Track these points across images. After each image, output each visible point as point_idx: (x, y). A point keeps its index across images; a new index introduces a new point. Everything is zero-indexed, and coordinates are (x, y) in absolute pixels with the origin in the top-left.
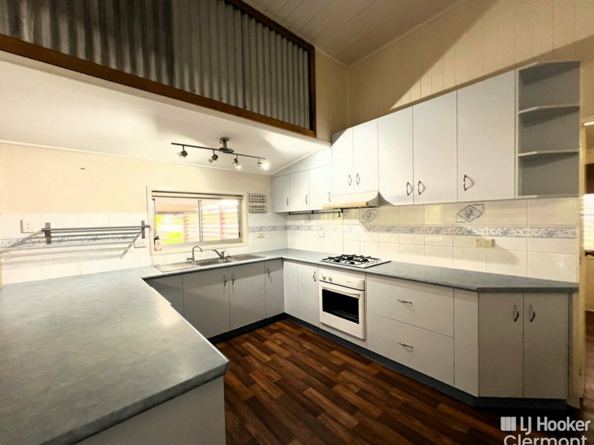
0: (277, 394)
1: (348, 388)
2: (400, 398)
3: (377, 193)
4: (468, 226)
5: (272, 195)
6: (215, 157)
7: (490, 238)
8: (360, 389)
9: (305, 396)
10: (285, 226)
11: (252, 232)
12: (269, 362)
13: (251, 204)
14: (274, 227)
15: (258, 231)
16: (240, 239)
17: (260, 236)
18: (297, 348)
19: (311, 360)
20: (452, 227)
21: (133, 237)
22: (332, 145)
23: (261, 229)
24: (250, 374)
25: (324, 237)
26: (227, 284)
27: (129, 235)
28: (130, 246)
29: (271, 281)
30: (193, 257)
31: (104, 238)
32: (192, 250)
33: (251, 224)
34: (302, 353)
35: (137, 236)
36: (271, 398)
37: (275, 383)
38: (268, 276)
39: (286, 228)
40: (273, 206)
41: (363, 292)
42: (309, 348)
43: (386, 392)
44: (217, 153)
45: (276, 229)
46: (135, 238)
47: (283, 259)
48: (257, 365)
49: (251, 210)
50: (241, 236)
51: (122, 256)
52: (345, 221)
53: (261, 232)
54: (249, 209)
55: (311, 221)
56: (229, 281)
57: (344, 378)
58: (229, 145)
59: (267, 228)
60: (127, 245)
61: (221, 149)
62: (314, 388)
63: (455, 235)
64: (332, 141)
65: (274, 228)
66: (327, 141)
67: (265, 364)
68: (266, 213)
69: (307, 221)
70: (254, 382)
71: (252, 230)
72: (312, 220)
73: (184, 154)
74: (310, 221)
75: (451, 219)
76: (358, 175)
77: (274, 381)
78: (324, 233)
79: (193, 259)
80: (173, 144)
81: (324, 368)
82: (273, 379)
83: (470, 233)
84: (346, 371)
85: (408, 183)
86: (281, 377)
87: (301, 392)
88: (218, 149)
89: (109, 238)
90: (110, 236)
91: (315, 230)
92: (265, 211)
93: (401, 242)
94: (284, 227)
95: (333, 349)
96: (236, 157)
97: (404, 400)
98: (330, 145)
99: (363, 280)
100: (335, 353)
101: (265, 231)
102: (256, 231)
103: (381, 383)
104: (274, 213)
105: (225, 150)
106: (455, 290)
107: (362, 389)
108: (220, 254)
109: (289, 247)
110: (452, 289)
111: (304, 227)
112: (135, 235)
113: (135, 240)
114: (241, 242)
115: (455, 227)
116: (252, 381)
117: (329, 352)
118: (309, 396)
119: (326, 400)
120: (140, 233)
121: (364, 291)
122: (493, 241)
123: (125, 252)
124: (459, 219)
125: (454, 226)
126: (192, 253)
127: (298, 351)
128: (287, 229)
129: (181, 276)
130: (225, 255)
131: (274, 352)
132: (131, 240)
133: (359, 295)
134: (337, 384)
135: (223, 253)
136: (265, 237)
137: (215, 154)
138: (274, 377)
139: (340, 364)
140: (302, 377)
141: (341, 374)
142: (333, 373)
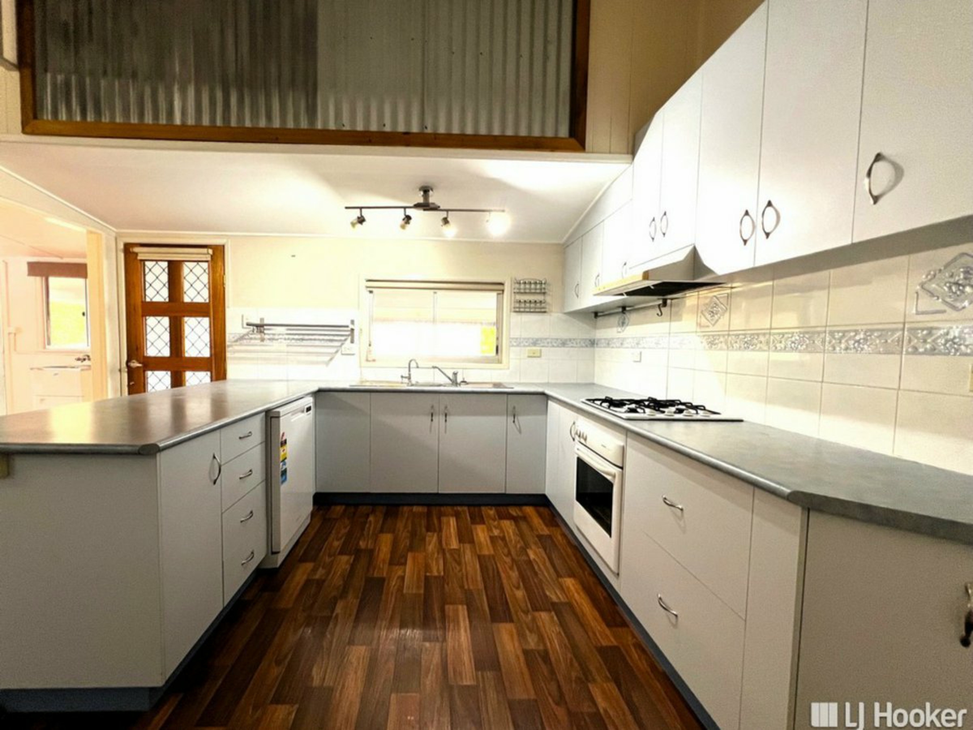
2: (601, 703)
3: (690, 249)
4: (951, 324)
5: (563, 282)
6: (408, 218)
10: (590, 340)
11: (518, 346)
12: (451, 550)
13: (518, 297)
14: (564, 341)
15: (529, 346)
16: (498, 357)
17: (532, 355)
20: (903, 330)
21: (340, 340)
22: (633, 160)
23: (535, 343)
24: (409, 553)
25: (640, 361)
26: (435, 419)
27: (336, 338)
28: (337, 352)
29: (520, 431)
30: (410, 375)
31: (311, 339)
32: (407, 366)
33: (516, 333)
35: (345, 340)
36: (400, 590)
38: (513, 422)
39: (593, 343)
40: (563, 302)
41: (620, 470)
42: (532, 556)
43: (584, 681)
44: (409, 212)
45: (568, 344)
46: (343, 342)
47: (545, 397)
48: (432, 546)
49: (518, 308)
50: (499, 351)
51: (327, 363)
52: (673, 324)
53: (534, 348)
54: (513, 306)
55: (625, 329)
56: (439, 415)
57: (534, 622)
58: (433, 199)
59: (549, 340)
60: (334, 350)
61: (417, 206)
62: (469, 609)
63: (908, 353)
64: (633, 151)
65: (564, 344)
66: (620, 153)
67: (443, 551)
68: (546, 314)
69: (619, 329)
70: (404, 563)
71: (519, 342)
72: (627, 325)
73: (361, 220)
74: (623, 328)
75: (900, 305)
76: (665, 214)
77: (429, 574)
78: (641, 353)
79: (409, 378)
80: (347, 208)
81: (520, 594)
83: (954, 345)
84: (553, 613)
85: (747, 213)
86: (442, 574)
87: (444, 604)
88: (412, 205)
89: (315, 340)
90: (317, 337)
91: (629, 346)
92: (543, 310)
93: (770, 375)
94: (588, 342)
96: (445, 216)
98: (631, 160)
99: (622, 444)
100: (570, 582)
101: (543, 346)
102: (524, 346)
104: (565, 313)
105: (425, 206)
108: (450, 376)
111: (615, 340)
112: (343, 338)
113: (342, 344)
114: (500, 362)
115: (910, 330)
120: (348, 335)
121: (622, 468)
123: (331, 359)
124: (929, 303)
125: (907, 326)
126: (407, 370)
128: (595, 345)
129: (367, 395)
130: (459, 380)
131: (472, 541)
132: (338, 344)
133: (614, 476)
134: (511, 621)
135: (455, 374)
136: (543, 357)
137: (407, 214)
138: (434, 570)
139: (554, 599)
140: (471, 587)
141: (537, 614)
142: (527, 606)
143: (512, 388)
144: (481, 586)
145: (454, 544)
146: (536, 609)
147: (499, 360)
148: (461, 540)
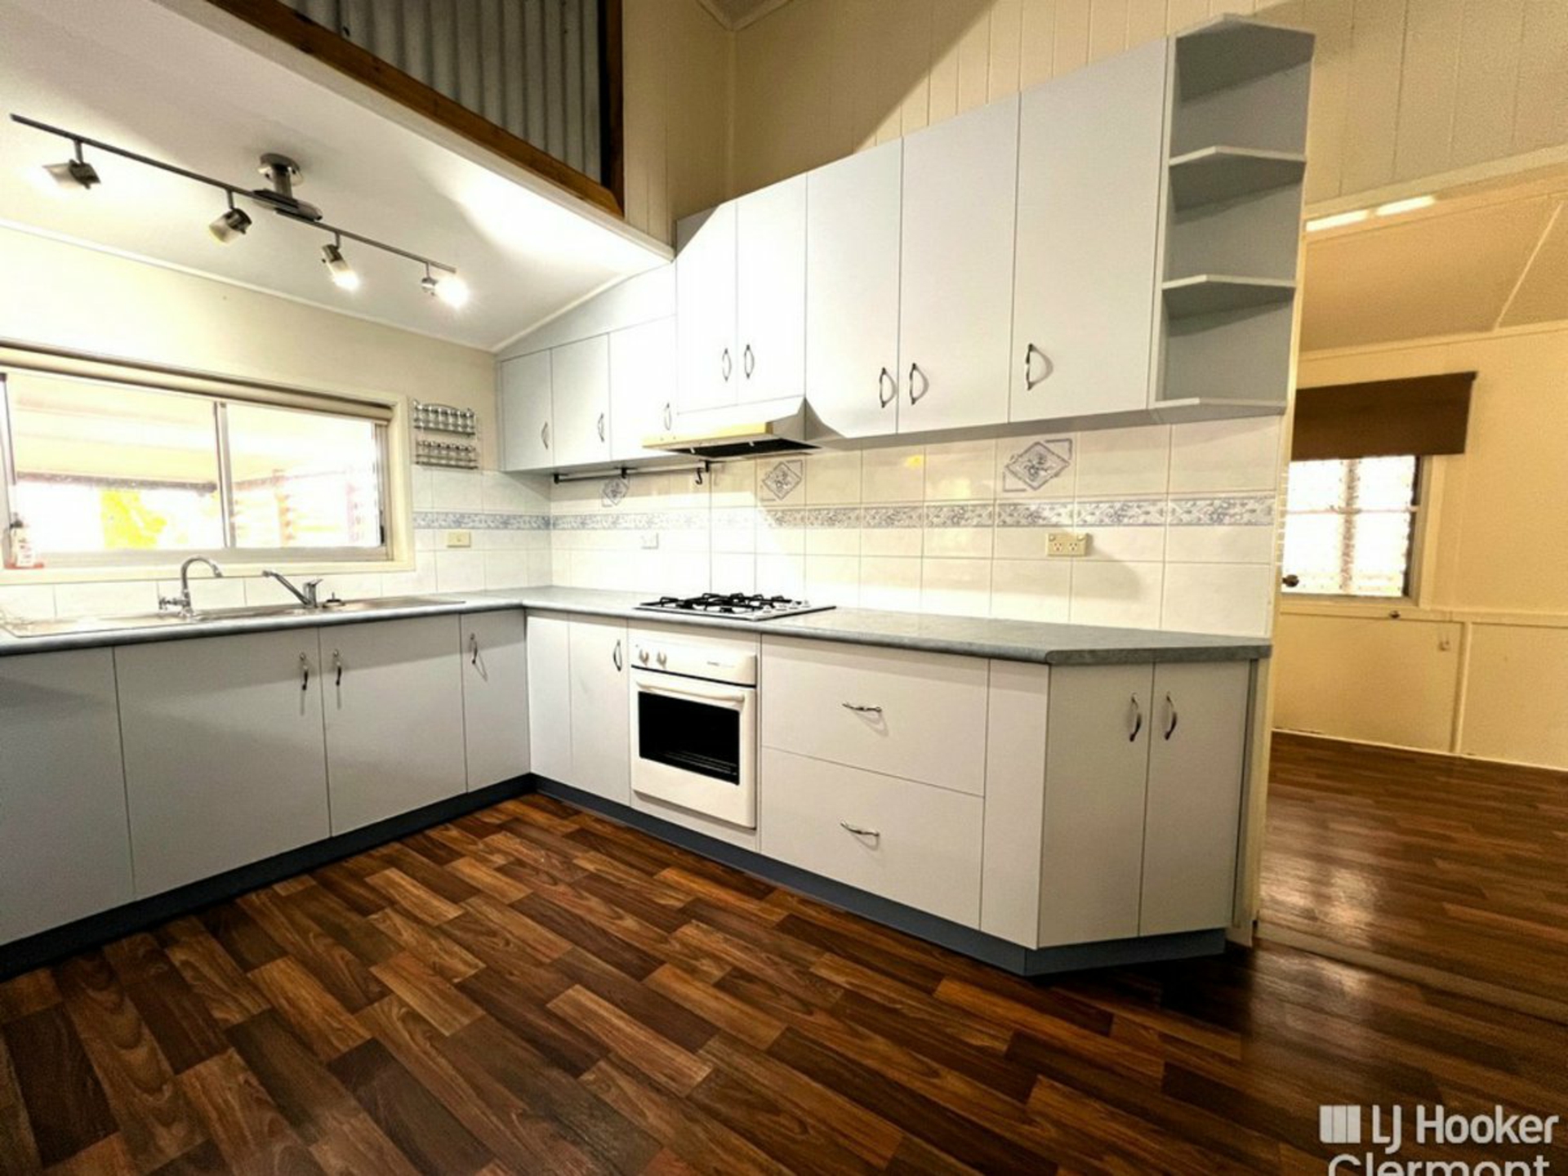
0: (453, 1021)
1: (693, 971)
2: (839, 979)
3: (800, 401)
4: (1031, 500)
5: (501, 414)
6: (238, 221)
7: (1081, 532)
8: (728, 969)
9: (551, 1016)
10: (543, 518)
11: (429, 527)
12: (451, 922)
13: (422, 436)
14: (505, 518)
15: (450, 527)
16: (384, 548)
17: (455, 543)
18: (555, 873)
19: (594, 902)
20: (994, 505)
22: (676, 255)
23: (459, 521)
24: (374, 970)
25: (657, 547)
26: (313, 682)
29: (485, 677)
30: (187, 595)
32: (179, 575)
33: (426, 503)
34: (570, 885)
36: (433, 1036)
37: (461, 987)
38: (474, 662)
39: (547, 523)
40: (502, 453)
41: (752, 689)
42: (591, 867)
43: (803, 971)
44: (241, 203)
45: (512, 524)
47: (524, 611)
48: (408, 934)
49: (424, 456)
50: (388, 541)
52: (715, 496)
53: (460, 530)
54: (414, 453)
55: (619, 502)
56: (321, 674)
57: (684, 944)
58: (303, 190)
59: (483, 517)
61: (261, 195)
62: (588, 987)
63: (998, 526)
64: (676, 242)
65: (506, 522)
66: (662, 241)
67: (439, 930)
68: (475, 470)
69: (607, 501)
70: (385, 992)
71: (426, 521)
72: (624, 496)
73: (82, 173)
74: (616, 501)
75: (991, 483)
76: (748, 348)
77: (456, 981)
78: (657, 536)
79: (187, 604)
80: (17, 119)
81: (630, 922)
82: (457, 974)
83: (1034, 518)
84: (694, 921)
85: (884, 371)
86: (482, 965)
87: (541, 1005)
88: (251, 190)
91: (633, 525)
92: (472, 464)
93: (863, 553)
94: (540, 521)
95: (665, 865)
96: (333, 242)
97: (851, 984)
98: (672, 258)
99: (753, 654)
100: (670, 875)
101: (473, 528)
102: (441, 527)
103: (790, 944)
104: (506, 473)
105: (284, 203)
106: (994, 662)
107: (735, 968)
108: (301, 590)
109: (556, 582)
110: (986, 661)
111: (599, 518)
114: (389, 557)
115: (1000, 505)
116: (374, 988)
117: (651, 874)
118: (569, 1011)
119: (621, 1018)
121: (754, 686)
122: (1089, 538)
124: (1012, 482)
125: (998, 502)
126: (179, 584)
127: (555, 881)
128: (551, 527)
129: (108, 652)
130: (322, 596)
131: (474, 891)
133: (741, 701)
134: (662, 963)
135: (312, 586)
136: (473, 547)
137: (236, 206)
138: (461, 967)
139: (679, 905)
140: (556, 956)
141: (678, 933)
142: (655, 932)
143: (463, 602)
144: (567, 946)
145: (451, 912)
146: (672, 929)
147: (387, 554)
148: (454, 900)
